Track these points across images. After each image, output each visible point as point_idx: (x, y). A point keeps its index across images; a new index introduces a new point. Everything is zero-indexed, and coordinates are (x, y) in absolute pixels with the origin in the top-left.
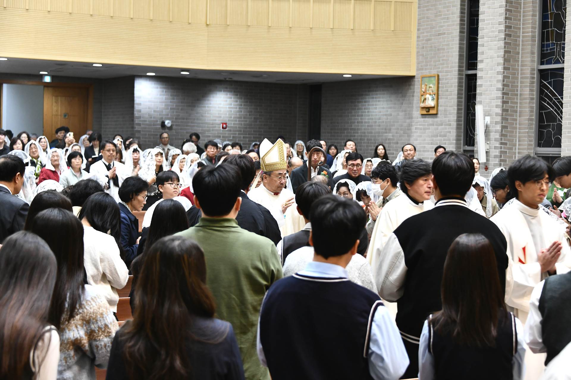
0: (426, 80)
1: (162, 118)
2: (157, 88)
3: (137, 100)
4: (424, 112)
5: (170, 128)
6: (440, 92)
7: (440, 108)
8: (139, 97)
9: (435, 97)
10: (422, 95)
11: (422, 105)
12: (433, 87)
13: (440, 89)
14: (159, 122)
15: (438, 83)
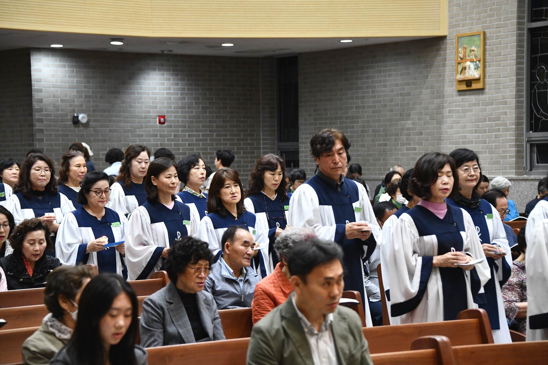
0: (465, 40)
1: (74, 111)
2: (64, 66)
3: (35, 85)
4: (464, 87)
5: (86, 125)
6: (488, 57)
7: (487, 80)
8: (39, 81)
9: (480, 65)
10: (459, 63)
11: (460, 77)
12: (477, 50)
13: (487, 53)
14: (70, 117)
15: (485, 44)
